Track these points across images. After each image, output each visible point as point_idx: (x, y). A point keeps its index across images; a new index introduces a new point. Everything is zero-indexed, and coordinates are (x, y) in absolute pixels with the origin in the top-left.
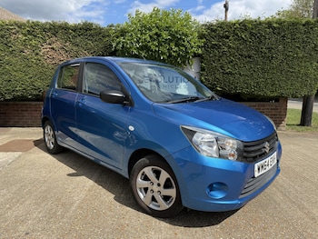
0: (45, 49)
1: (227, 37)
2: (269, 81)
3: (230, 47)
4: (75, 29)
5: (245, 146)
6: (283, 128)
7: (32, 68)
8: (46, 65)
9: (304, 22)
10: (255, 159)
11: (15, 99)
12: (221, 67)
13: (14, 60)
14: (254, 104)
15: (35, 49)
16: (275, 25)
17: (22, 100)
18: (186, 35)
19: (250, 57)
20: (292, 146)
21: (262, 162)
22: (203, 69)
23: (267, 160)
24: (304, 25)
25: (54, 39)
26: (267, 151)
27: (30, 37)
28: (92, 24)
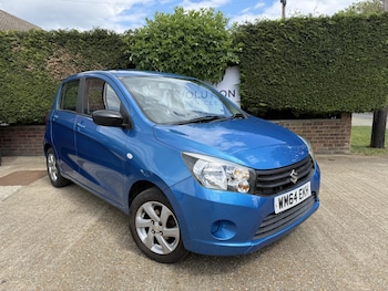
0: (51, 63)
1: (271, 40)
2: (325, 92)
3: (274, 52)
4: (86, 37)
5: (259, 176)
6: (347, 151)
7: (37, 87)
8: (53, 81)
9: (368, 17)
10: (276, 191)
11: (19, 123)
12: (265, 77)
13: (16, 77)
14: (309, 121)
15: (40, 63)
16: (330, 23)
17: (27, 124)
18: (219, 39)
19: (300, 63)
20: (353, 174)
21: (286, 195)
22: (242, 81)
23: (293, 192)
24: (368, 21)
25: (61, 51)
26: (294, 181)
27: (34, 49)
28: (104, 32)
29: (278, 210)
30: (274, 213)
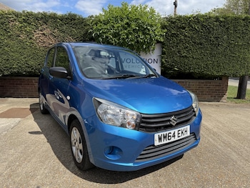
0: (37, 34)
1: (184, 28)
3: (186, 36)
4: (62, 19)
5: (144, 118)
7: (26, 50)
8: (38, 47)
11: (12, 75)
12: (179, 52)
13: (11, 43)
15: (29, 34)
17: (17, 76)
18: (151, 26)
19: (201, 44)
21: (165, 133)
22: (163, 53)
23: (172, 132)
25: (45, 26)
26: (174, 125)
27: (26, 24)
28: (75, 15)
29: (157, 143)
30: (154, 145)
